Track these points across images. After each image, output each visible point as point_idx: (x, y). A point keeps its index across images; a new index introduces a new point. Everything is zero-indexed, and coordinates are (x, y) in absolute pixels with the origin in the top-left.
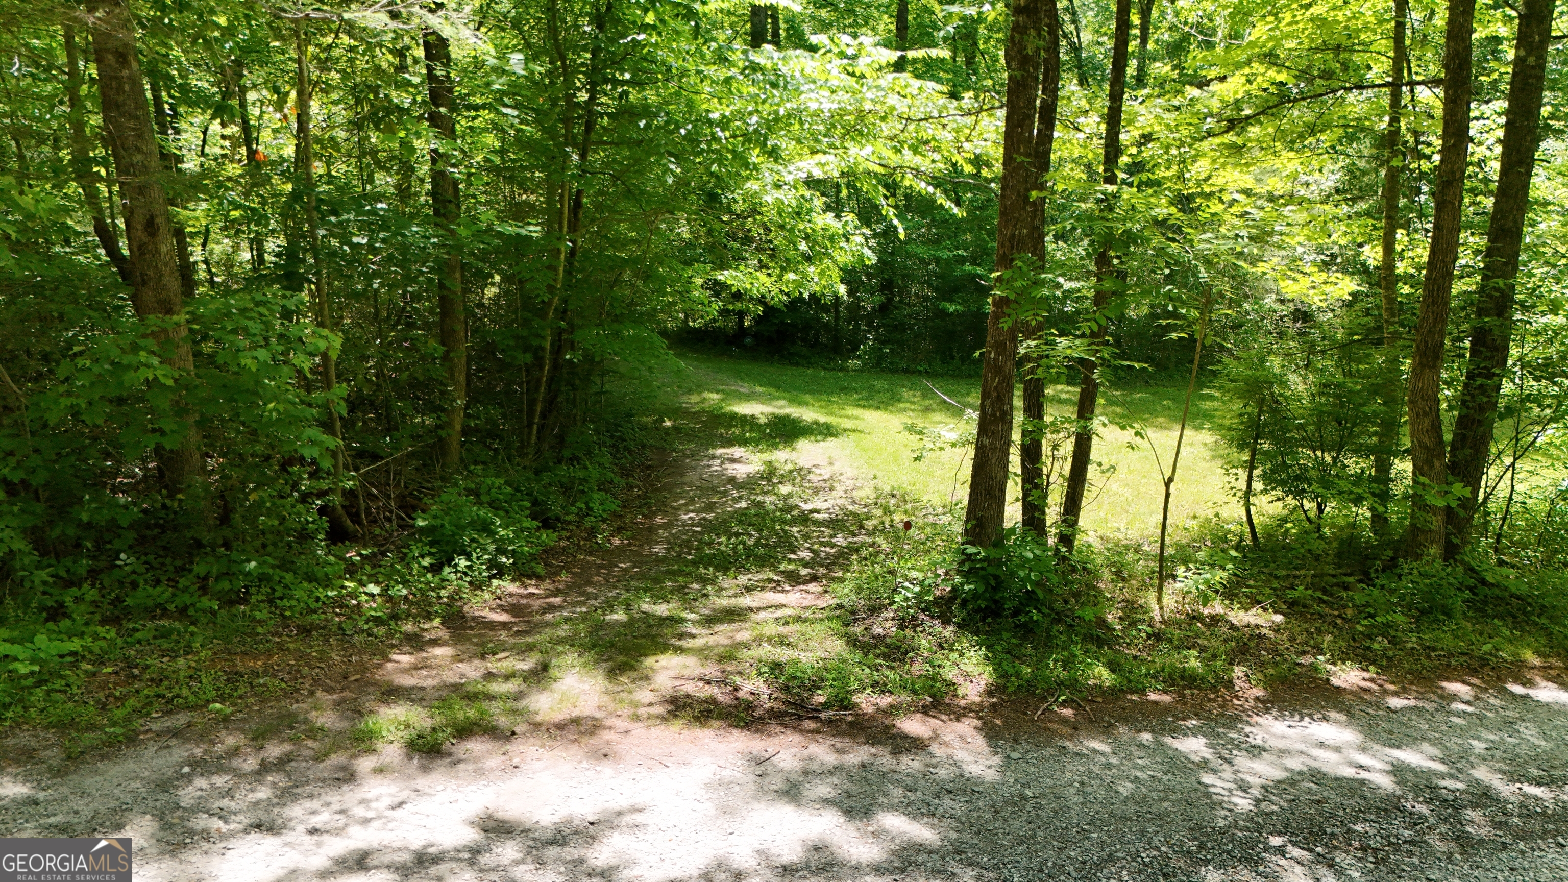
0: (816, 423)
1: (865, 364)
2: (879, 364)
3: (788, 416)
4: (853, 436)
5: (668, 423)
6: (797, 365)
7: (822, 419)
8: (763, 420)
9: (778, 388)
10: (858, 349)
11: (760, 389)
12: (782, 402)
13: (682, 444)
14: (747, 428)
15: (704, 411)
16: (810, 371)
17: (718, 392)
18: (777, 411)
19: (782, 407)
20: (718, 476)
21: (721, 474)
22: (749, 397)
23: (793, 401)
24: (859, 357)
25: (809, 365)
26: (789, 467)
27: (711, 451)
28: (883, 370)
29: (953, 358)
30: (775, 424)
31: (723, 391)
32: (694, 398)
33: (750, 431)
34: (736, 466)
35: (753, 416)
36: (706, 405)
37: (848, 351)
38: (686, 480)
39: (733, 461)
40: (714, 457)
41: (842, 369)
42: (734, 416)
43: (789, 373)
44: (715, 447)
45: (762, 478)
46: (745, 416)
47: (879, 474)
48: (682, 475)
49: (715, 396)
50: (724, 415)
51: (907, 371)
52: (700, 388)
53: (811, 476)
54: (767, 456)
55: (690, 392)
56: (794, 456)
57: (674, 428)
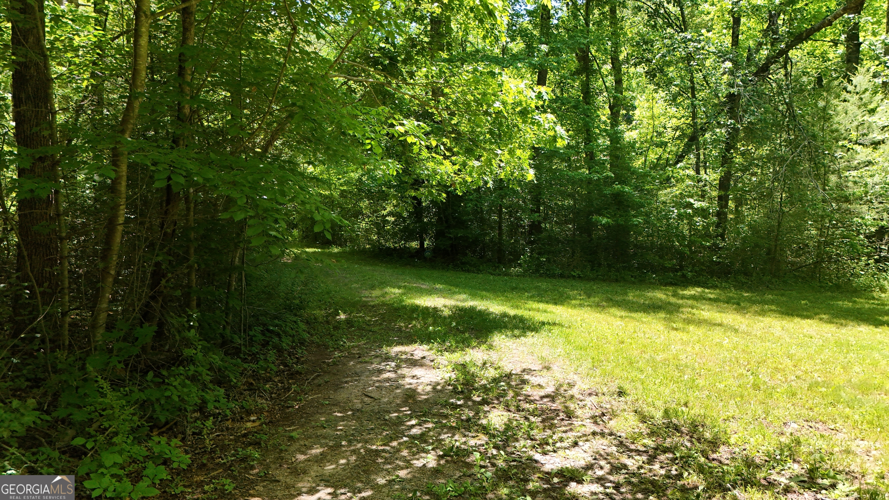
0: (505, 315)
1: (525, 271)
2: (537, 271)
3: (472, 309)
4: (556, 330)
5: (343, 316)
6: (468, 271)
7: (512, 312)
8: (447, 312)
9: (457, 286)
10: (519, 259)
11: (438, 286)
12: (463, 296)
13: (350, 340)
14: (430, 320)
15: (384, 304)
16: (480, 276)
17: (399, 288)
18: (461, 304)
19: (464, 300)
20: (391, 389)
21: (395, 384)
22: (430, 292)
23: (474, 296)
24: (520, 265)
25: (479, 271)
26: (492, 373)
27: (385, 349)
28: (541, 276)
29: (600, 265)
30: (461, 317)
31: (405, 287)
32: (376, 293)
33: (433, 325)
34: (417, 371)
35: (435, 309)
36: (388, 298)
37: (510, 261)
38: (342, 396)
39: (414, 363)
40: (387, 358)
41: (506, 274)
42: (416, 309)
43: (463, 277)
44: (390, 344)
45: (455, 391)
46: (427, 308)
47: (627, 387)
48: (338, 387)
49: (396, 291)
50: (404, 307)
51: (562, 276)
52: (383, 284)
53: (527, 390)
54: (457, 357)
55: (373, 287)
56: (493, 356)
57: (349, 322)
